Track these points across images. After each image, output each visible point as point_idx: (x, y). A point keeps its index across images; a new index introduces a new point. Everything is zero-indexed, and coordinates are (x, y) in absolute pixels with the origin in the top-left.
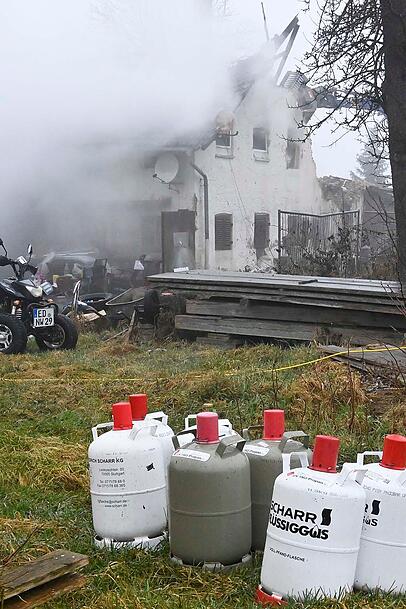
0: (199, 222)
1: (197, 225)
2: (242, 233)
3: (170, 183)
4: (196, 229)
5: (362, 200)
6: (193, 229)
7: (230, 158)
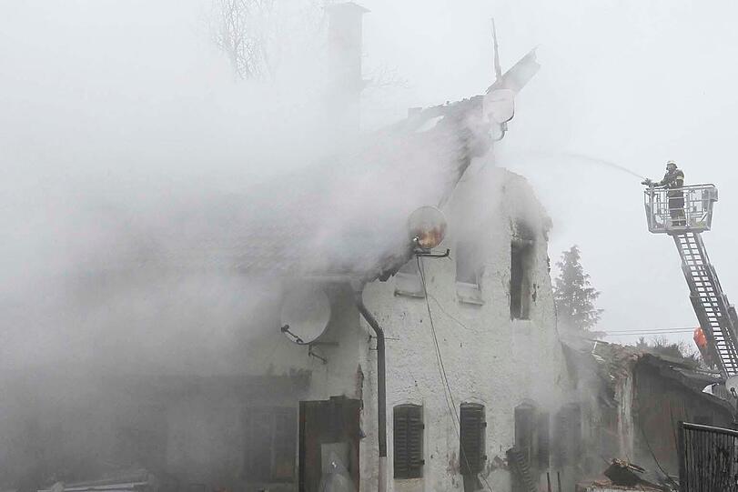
0: (368, 421)
1: (364, 428)
2: (440, 443)
3: (312, 344)
4: (362, 436)
5: (630, 381)
6: (357, 436)
7: (421, 296)
